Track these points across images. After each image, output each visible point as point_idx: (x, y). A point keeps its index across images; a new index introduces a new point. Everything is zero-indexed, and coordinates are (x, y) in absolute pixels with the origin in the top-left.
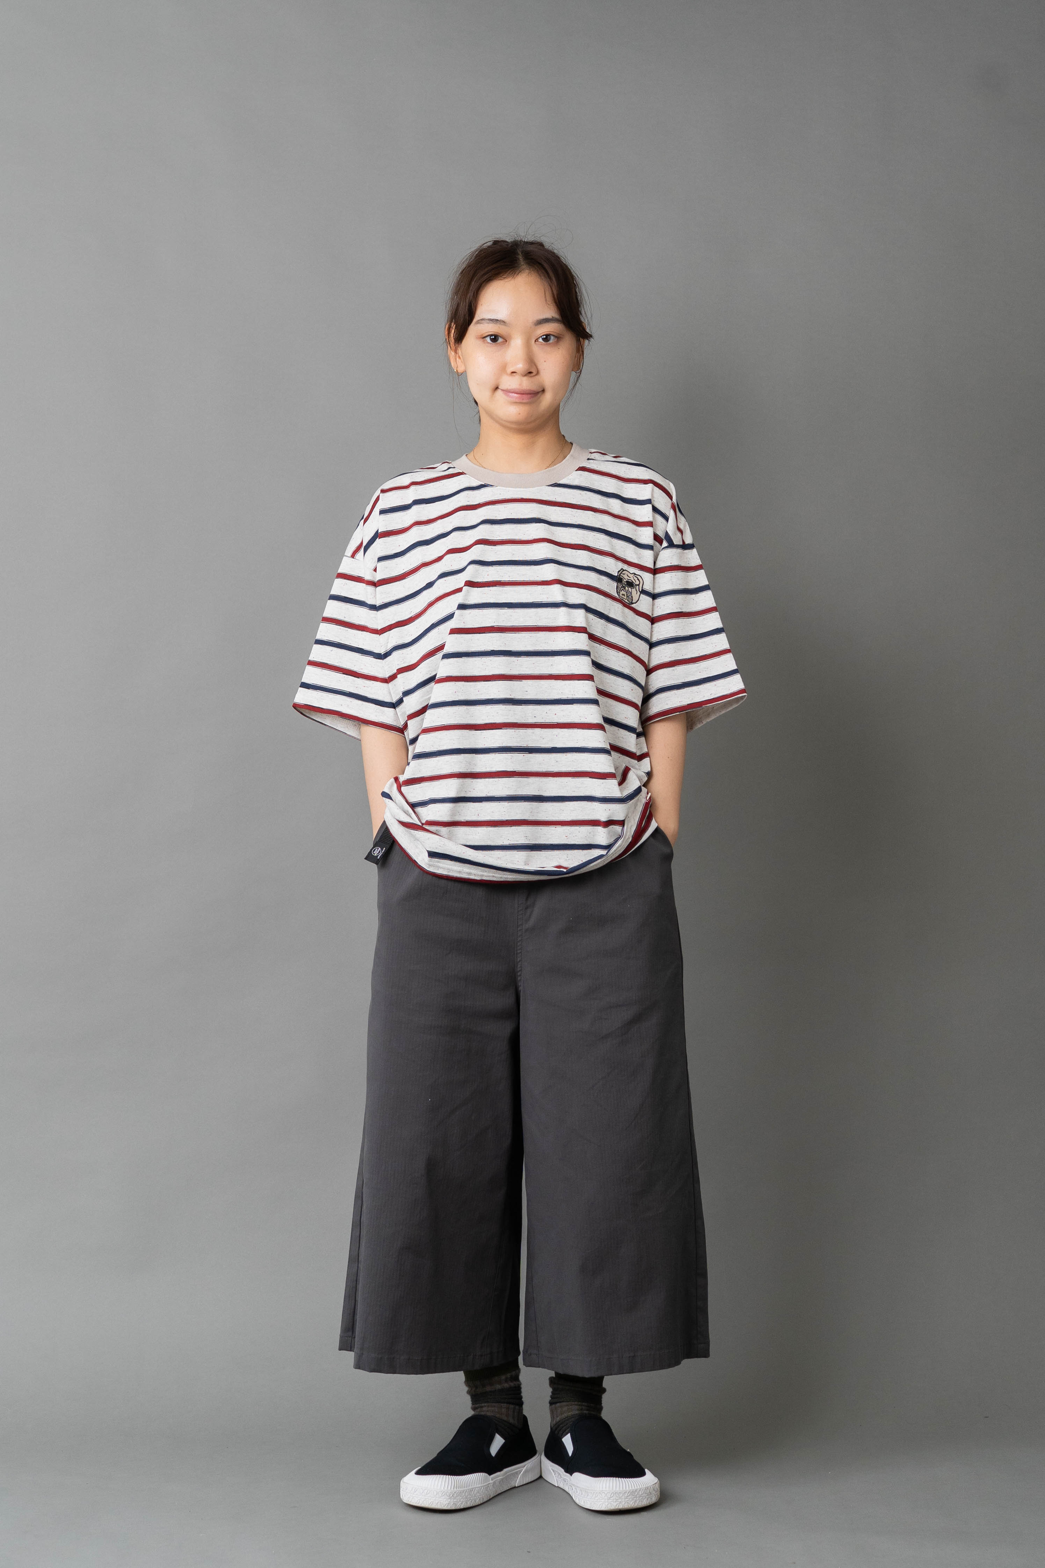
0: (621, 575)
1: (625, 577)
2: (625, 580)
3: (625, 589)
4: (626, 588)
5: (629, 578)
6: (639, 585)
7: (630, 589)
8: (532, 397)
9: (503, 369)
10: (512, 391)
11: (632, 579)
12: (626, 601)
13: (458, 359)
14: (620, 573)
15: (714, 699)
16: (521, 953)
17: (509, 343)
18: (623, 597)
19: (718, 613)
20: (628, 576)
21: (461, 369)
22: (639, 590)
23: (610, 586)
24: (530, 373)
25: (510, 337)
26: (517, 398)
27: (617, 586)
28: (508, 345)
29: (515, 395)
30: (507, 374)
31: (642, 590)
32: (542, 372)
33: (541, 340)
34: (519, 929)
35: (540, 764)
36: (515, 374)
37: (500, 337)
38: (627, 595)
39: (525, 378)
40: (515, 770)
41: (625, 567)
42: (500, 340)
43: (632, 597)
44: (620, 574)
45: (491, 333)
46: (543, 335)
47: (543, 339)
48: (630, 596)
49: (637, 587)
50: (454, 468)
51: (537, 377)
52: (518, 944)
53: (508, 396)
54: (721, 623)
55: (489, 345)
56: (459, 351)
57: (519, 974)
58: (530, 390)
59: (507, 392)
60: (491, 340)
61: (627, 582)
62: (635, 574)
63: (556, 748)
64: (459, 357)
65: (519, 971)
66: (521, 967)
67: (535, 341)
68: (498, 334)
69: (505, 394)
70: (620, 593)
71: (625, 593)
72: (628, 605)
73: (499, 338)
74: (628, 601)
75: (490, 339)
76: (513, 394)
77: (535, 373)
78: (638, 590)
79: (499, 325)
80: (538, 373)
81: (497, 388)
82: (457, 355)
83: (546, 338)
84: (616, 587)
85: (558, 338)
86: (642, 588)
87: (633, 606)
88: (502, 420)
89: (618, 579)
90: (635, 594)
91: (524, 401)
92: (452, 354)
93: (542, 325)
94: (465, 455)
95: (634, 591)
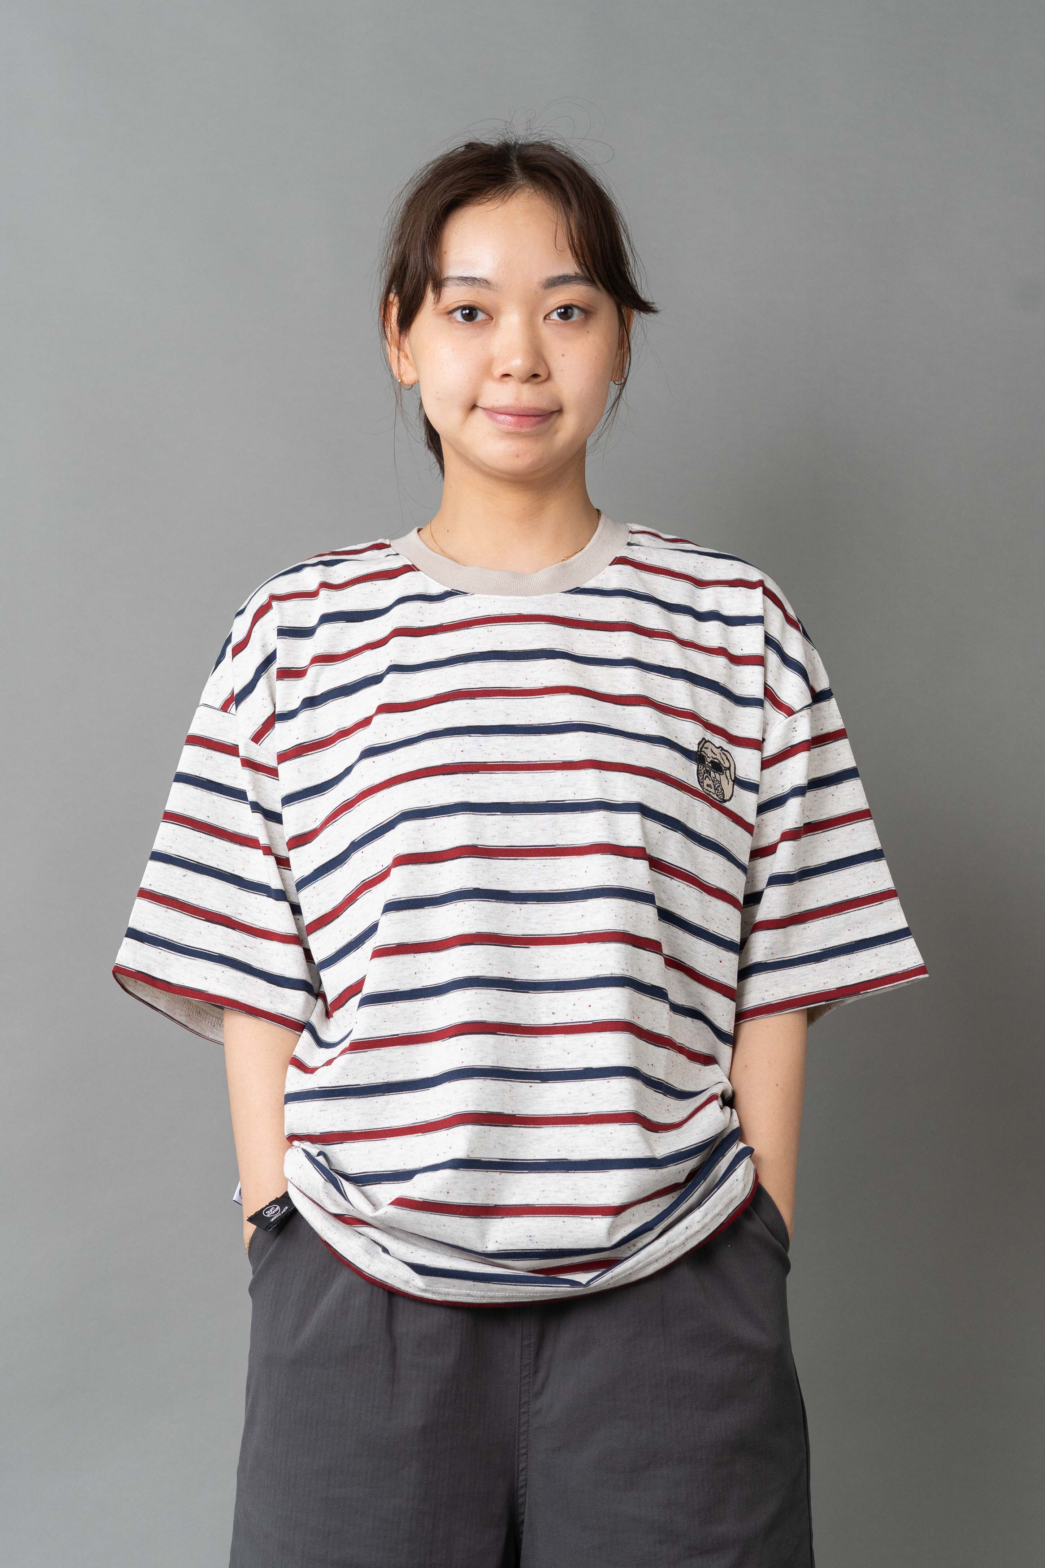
0: (703, 749)
1: (710, 754)
2: (709, 760)
3: (710, 775)
4: (712, 773)
5: (714, 756)
6: (729, 769)
7: (717, 775)
8: (539, 423)
9: (486, 369)
10: (502, 410)
11: (718, 757)
12: (715, 796)
13: (403, 360)
14: (700, 746)
15: (876, 979)
16: (526, 1454)
17: (496, 321)
18: (709, 789)
19: (872, 821)
20: (712, 752)
21: (409, 377)
22: (731, 778)
23: (687, 772)
24: (535, 376)
25: (498, 311)
26: (510, 424)
27: (698, 771)
28: (495, 325)
29: (509, 418)
30: (494, 379)
31: (735, 777)
32: (557, 375)
33: (555, 316)
34: (522, 1410)
35: (563, 1101)
36: (507, 379)
37: (480, 310)
38: (714, 787)
39: (526, 387)
40: (514, 1113)
41: (709, 736)
42: (481, 316)
43: (722, 789)
44: (701, 749)
45: (462, 304)
46: (560, 308)
47: (560, 315)
48: (718, 787)
49: (728, 772)
50: (398, 554)
51: (548, 385)
52: (522, 1438)
53: (495, 420)
54: (878, 841)
55: (457, 325)
56: (406, 346)
57: (521, 1492)
58: (535, 409)
59: (492, 412)
60: (464, 316)
61: (712, 762)
62: (723, 749)
63: (591, 1068)
64: (407, 357)
65: (522, 1487)
66: (526, 1480)
67: (545, 318)
68: (477, 305)
69: (491, 417)
70: (703, 782)
71: (710, 782)
72: (719, 804)
73: (478, 311)
74: (717, 796)
75: (462, 314)
76: (503, 417)
77: (544, 376)
78: (729, 777)
79: (478, 289)
80: (549, 377)
81: (474, 407)
82: (401, 353)
83: (566, 312)
84: (696, 773)
85: (587, 313)
86: (735, 774)
87: (727, 805)
88: (485, 464)
89: (697, 757)
90: (727, 787)
91: (524, 430)
92: (393, 352)
93: (556, 288)
94: (415, 530)
95: (723, 777)
